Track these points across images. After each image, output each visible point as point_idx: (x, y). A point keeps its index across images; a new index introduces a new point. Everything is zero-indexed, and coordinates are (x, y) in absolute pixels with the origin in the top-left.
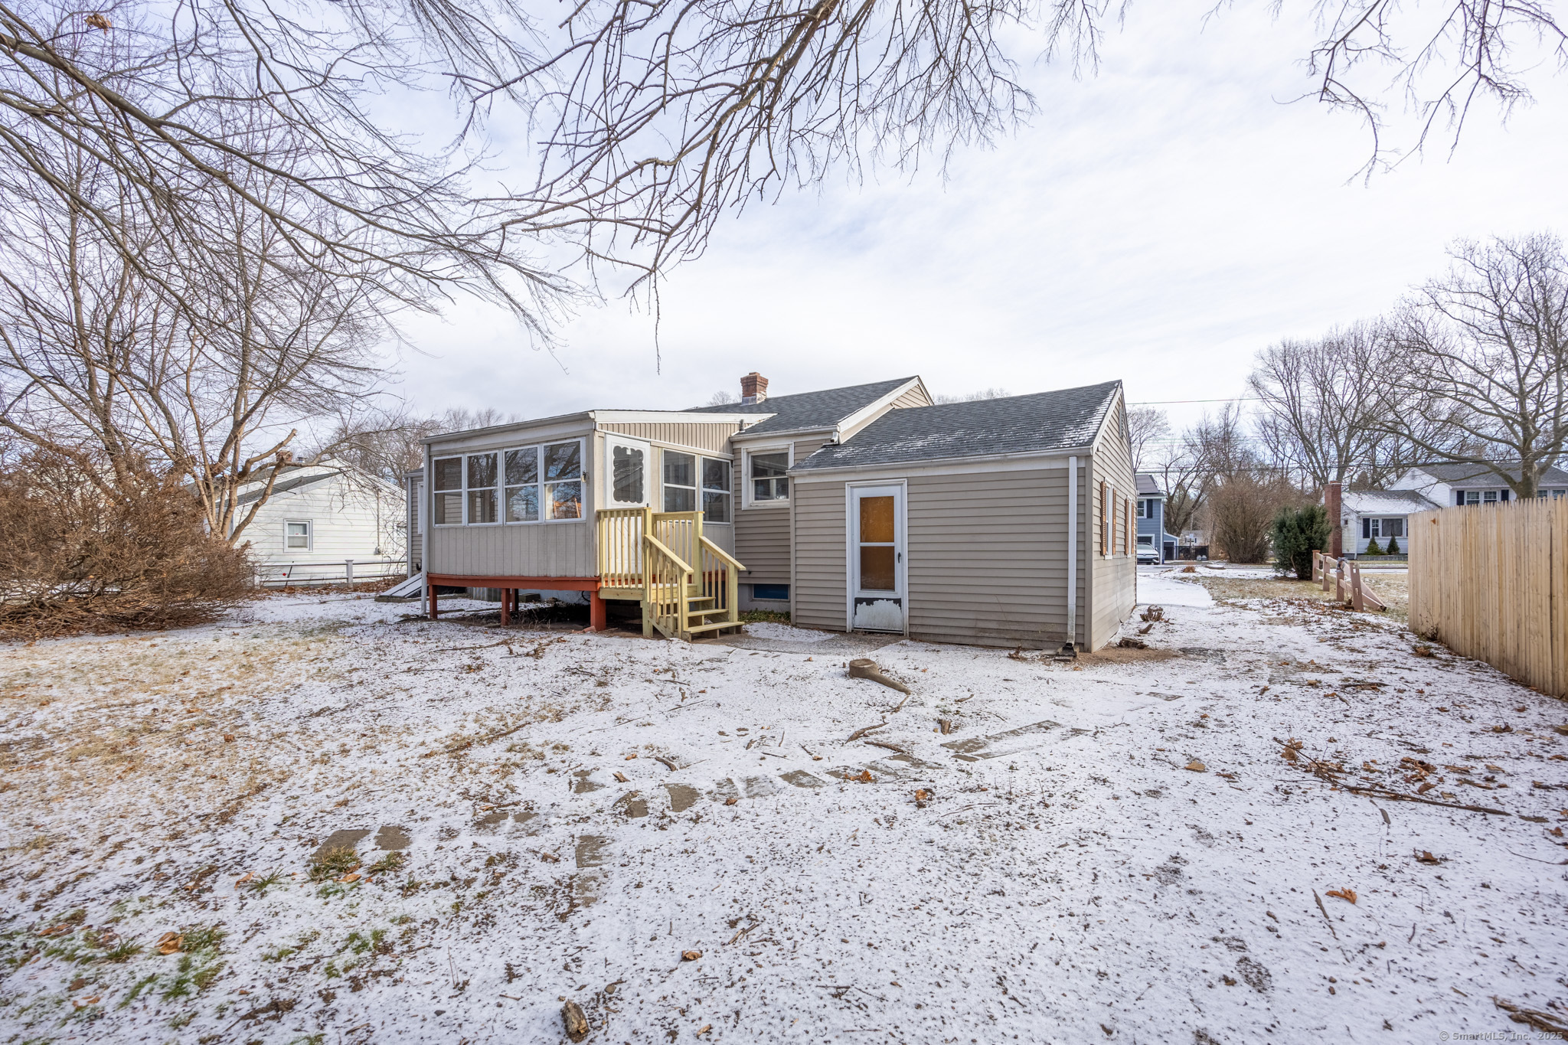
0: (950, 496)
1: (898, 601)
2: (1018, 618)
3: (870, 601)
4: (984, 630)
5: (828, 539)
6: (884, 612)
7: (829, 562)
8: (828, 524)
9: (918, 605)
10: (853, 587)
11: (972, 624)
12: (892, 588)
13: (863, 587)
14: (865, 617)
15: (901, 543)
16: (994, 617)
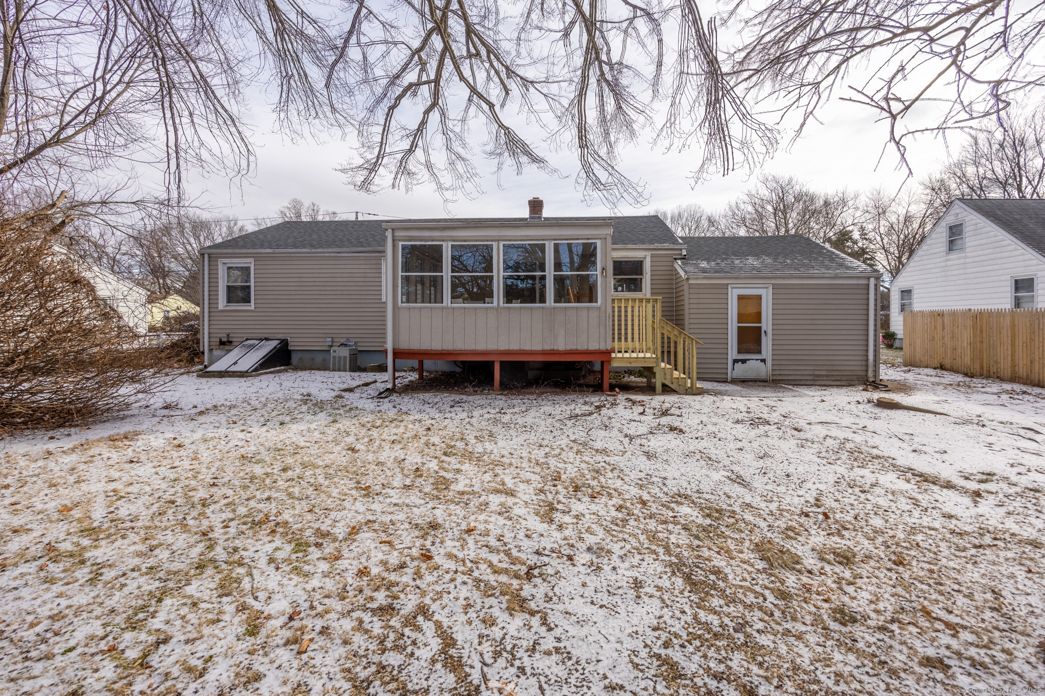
0: (799, 296)
1: (763, 361)
2: (839, 368)
3: (744, 361)
4: (818, 376)
5: (714, 321)
6: (754, 367)
7: (714, 336)
8: (715, 311)
9: (777, 363)
10: (733, 353)
11: (811, 373)
12: (760, 352)
13: (739, 352)
14: (740, 371)
15: (767, 324)
16: (824, 368)
